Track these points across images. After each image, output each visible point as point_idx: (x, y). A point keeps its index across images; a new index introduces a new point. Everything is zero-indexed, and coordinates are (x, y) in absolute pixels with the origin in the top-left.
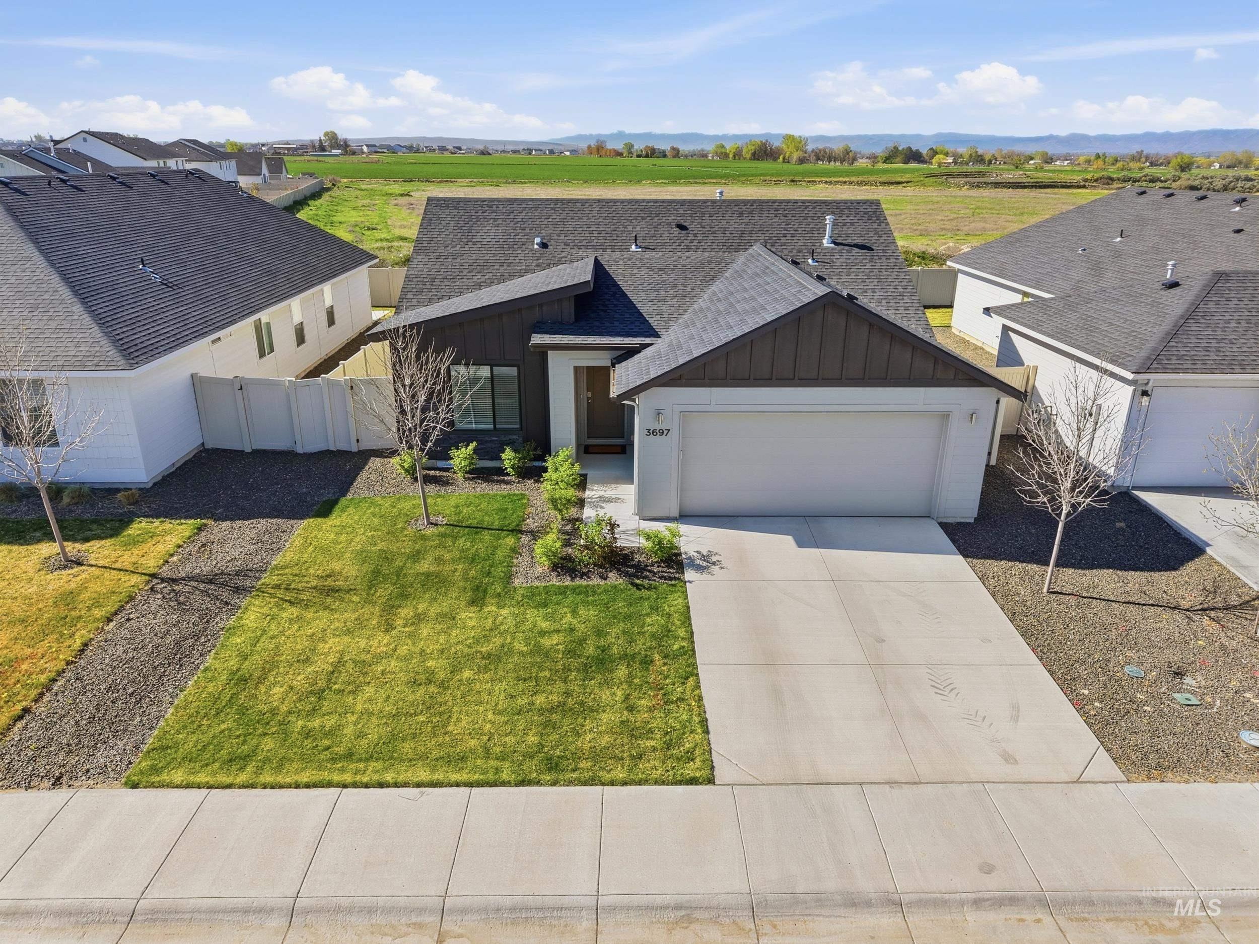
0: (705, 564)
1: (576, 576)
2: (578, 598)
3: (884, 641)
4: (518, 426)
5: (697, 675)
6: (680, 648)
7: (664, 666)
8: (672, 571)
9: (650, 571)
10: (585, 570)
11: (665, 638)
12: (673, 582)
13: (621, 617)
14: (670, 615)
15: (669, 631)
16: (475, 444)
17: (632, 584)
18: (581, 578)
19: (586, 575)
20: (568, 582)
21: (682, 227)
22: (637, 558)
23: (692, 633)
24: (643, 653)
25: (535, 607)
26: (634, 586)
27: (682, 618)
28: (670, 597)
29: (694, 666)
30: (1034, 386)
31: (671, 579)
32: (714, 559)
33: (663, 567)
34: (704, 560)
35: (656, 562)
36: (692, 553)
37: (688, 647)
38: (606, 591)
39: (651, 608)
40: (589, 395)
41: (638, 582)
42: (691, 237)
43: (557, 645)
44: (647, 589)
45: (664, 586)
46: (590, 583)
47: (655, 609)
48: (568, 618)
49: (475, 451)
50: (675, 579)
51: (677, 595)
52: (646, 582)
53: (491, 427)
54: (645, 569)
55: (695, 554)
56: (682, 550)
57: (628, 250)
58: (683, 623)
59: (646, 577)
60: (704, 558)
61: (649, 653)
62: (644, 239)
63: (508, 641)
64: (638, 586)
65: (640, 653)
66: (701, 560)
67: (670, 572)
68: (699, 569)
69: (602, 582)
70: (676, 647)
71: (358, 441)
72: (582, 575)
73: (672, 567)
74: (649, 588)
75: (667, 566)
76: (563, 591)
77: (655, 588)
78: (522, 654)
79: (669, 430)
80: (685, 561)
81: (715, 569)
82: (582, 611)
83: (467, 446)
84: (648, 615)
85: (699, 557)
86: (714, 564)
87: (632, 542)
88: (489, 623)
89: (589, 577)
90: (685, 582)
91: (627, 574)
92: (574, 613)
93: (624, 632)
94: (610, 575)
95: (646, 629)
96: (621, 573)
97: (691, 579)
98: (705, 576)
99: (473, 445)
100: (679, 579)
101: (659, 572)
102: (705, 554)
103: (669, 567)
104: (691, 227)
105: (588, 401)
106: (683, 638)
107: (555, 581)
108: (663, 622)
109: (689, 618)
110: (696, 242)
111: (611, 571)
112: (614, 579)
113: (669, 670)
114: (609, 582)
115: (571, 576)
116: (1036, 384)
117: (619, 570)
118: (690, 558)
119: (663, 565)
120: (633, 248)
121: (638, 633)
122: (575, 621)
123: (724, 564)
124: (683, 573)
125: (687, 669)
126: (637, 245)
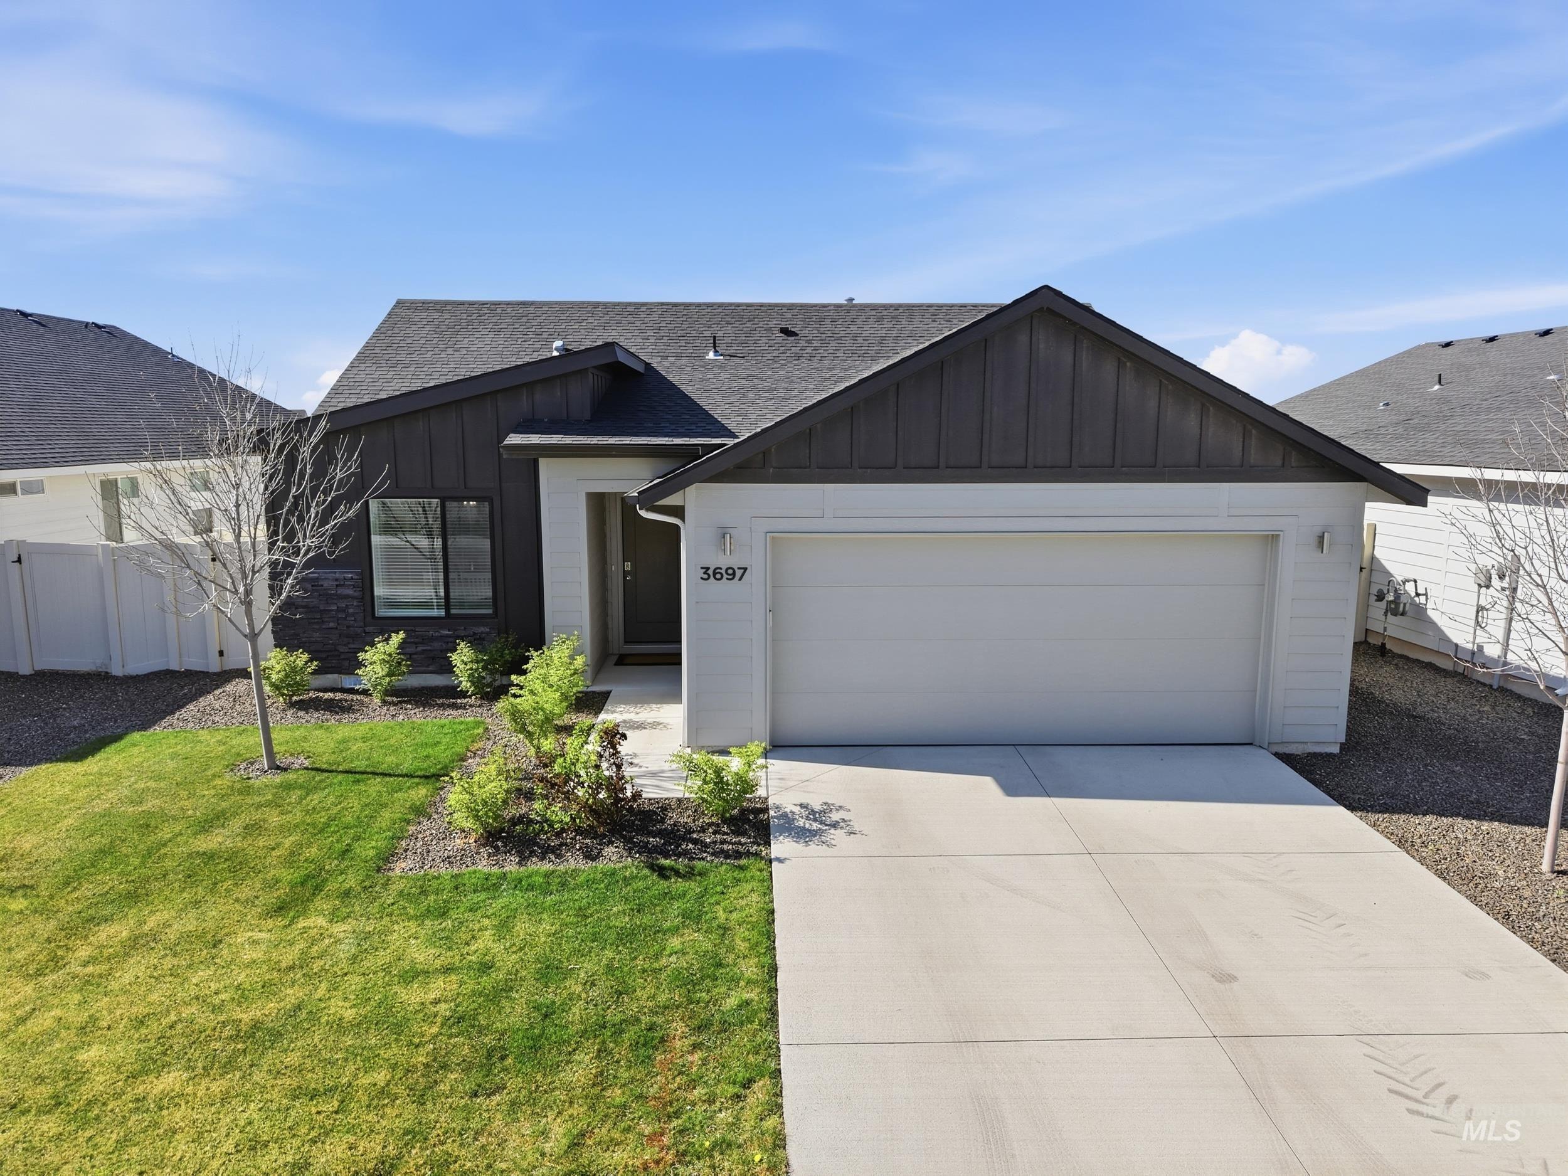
0: (815, 826)
1: (532, 853)
2: (520, 898)
3: (1234, 978)
4: (490, 611)
5: (777, 1073)
6: (740, 1006)
7: (691, 1053)
8: (743, 840)
9: (695, 842)
10: (554, 842)
11: (708, 982)
12: (743, 862)
13: (612, 936)
14: (726, 929)
15: (720, 965)
16: (402, 635)
17: (653, 867)
18: (543, 859)
19: (553, 852)
20: (511, 866)
21: (786, 331)
22: (673, 817)
23: (773, 970)
24: (645, 1019)
25: (416, 918)
26: (654, 871)
27: (754, 936)
28: (733, 893)
29: (773, 1050)
30: (1373, 558)
31: (738, 855)
32: (835, 816)
33: (725, 834)
34: (815, 820)
35: (710, 825)
36: (789, 808)
37: (761, 1001)
38: (589, 883)
39: (685, 915)
40: (628, 566)
41: (666, 862)
42: (803, 343)
43: (436, 1002)
44: (682, 876)
45: (723, 870)
46: (562, 868)
47: (692, 918)
48: (486, 941)
49: (402, 645)
50: (748, 854)
51: (747, 887)
52: (681, 864)
53: (442, 613)
54: (687, 836)
55: (797, 809)
56: (771, 802)
57: (701, 357)
58: (754, 946)
59: (685, 853)
60: (813, 815)
61: (660, 1020)
62: (729, 344)
63: (321, 992)
64: (662, 873)
65: (638, 1020)
66: (807, 818)
67: (740, 843)
68: (803, 835)
69: (585, 866)
70: (732, 1002)
71: (221, 653)
72: (546, 852)
73: (744, 834)
74: (690, 874)
75: (733, 832)
76: (491, 886)
77: (700, 874)
78: (339, 1027)
79: (745, 569)
80: (774, 822)
81: (837, 835)
82: (522, 927)
83: (387, 640)
84: (674, 931)
85: (805, 813)
86: (835, 825)
87: (667, 790)
88: (289, 956)
89: (559, 856)
90: (771, 861)
91: (644, 849)
92: (504, 927)
93: (610, 969)
94: (609, 850)
95: (664, 961)
96: (631, 847)
97: (782, 856)
98: (814, 848)
99: (397, 639)
100: (757, 855)
101: (715, 842)
102: (817, 808)
103: (737, 833)
104: (802, 334)
105: (625, 578)
106: (749, 982)
107: (483, 866)
108: (709, 946)
109: (771, 936)
110: (809, 350)
111: (611, 843)
112: (613, 856)
113: (705, 1062)
114: (601, 865)
115: (520, 853)
116: (1377, 553)
117: (628, 840)
118: (785, 816)
119: (725, 829)
120: (711, 355)
121: (644, 971)
122: (497, 948)
123: (856, 827)
124: (768, 843)
125: (751, 1059)
126: (716, 352)
